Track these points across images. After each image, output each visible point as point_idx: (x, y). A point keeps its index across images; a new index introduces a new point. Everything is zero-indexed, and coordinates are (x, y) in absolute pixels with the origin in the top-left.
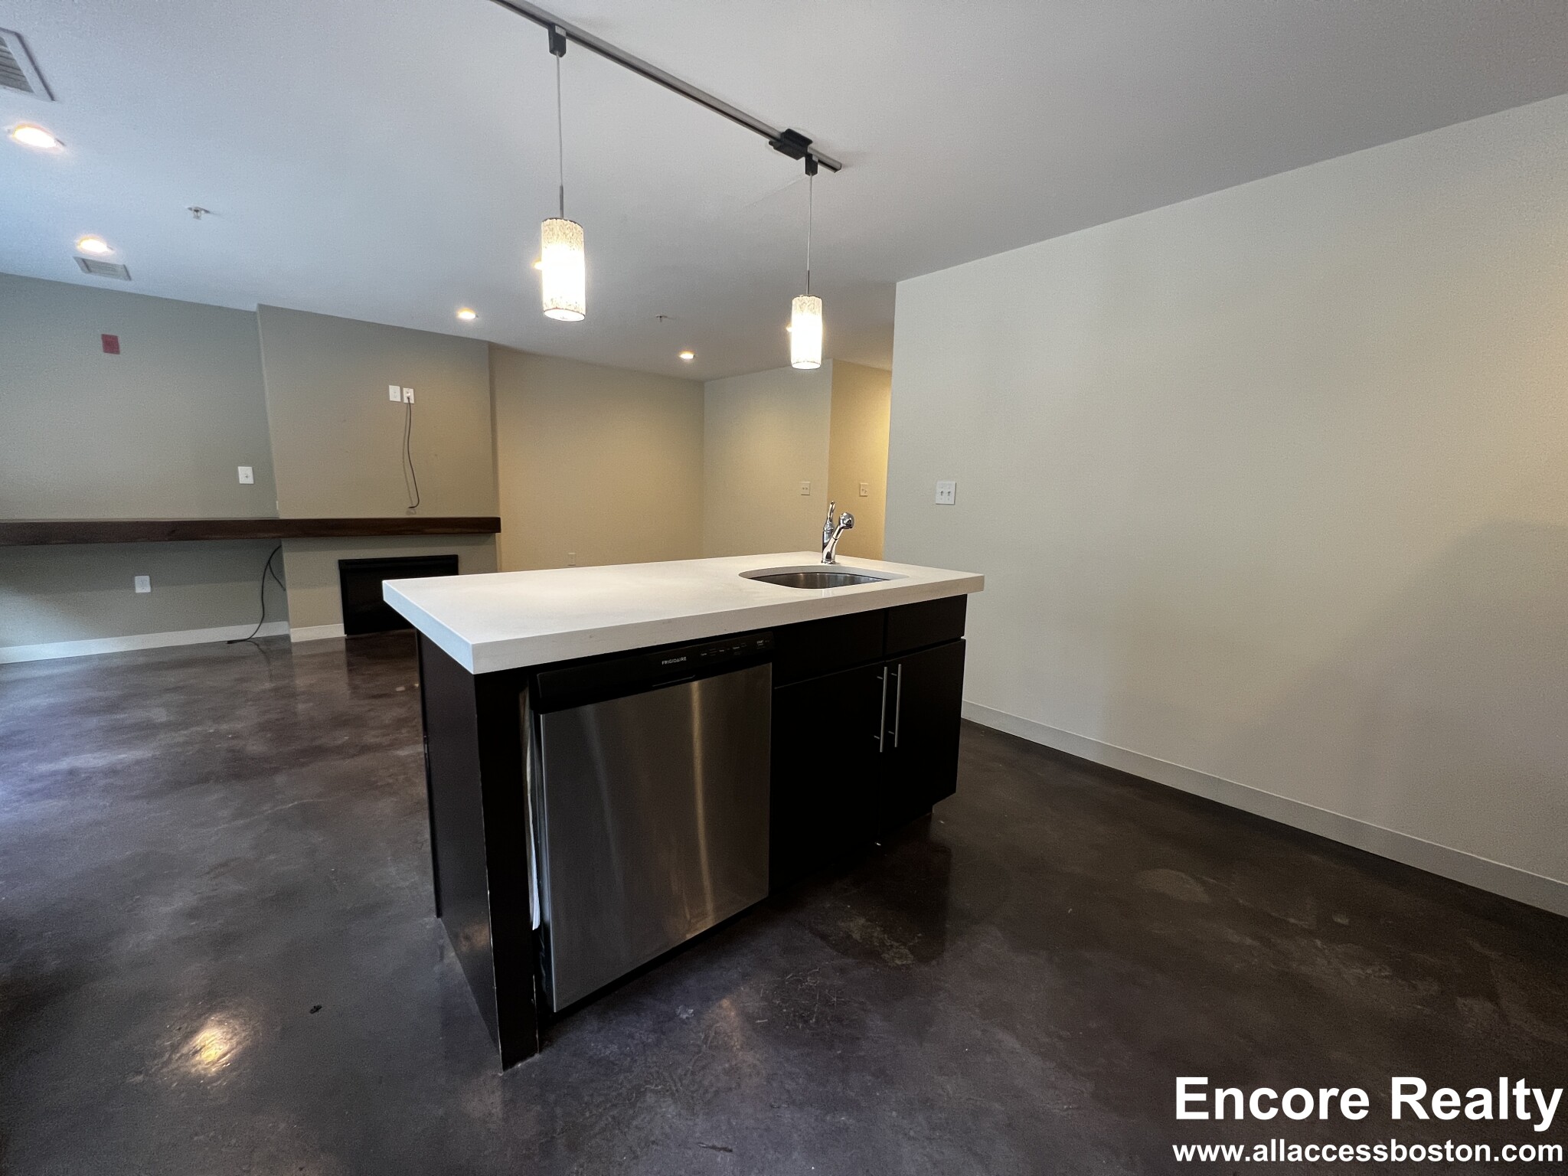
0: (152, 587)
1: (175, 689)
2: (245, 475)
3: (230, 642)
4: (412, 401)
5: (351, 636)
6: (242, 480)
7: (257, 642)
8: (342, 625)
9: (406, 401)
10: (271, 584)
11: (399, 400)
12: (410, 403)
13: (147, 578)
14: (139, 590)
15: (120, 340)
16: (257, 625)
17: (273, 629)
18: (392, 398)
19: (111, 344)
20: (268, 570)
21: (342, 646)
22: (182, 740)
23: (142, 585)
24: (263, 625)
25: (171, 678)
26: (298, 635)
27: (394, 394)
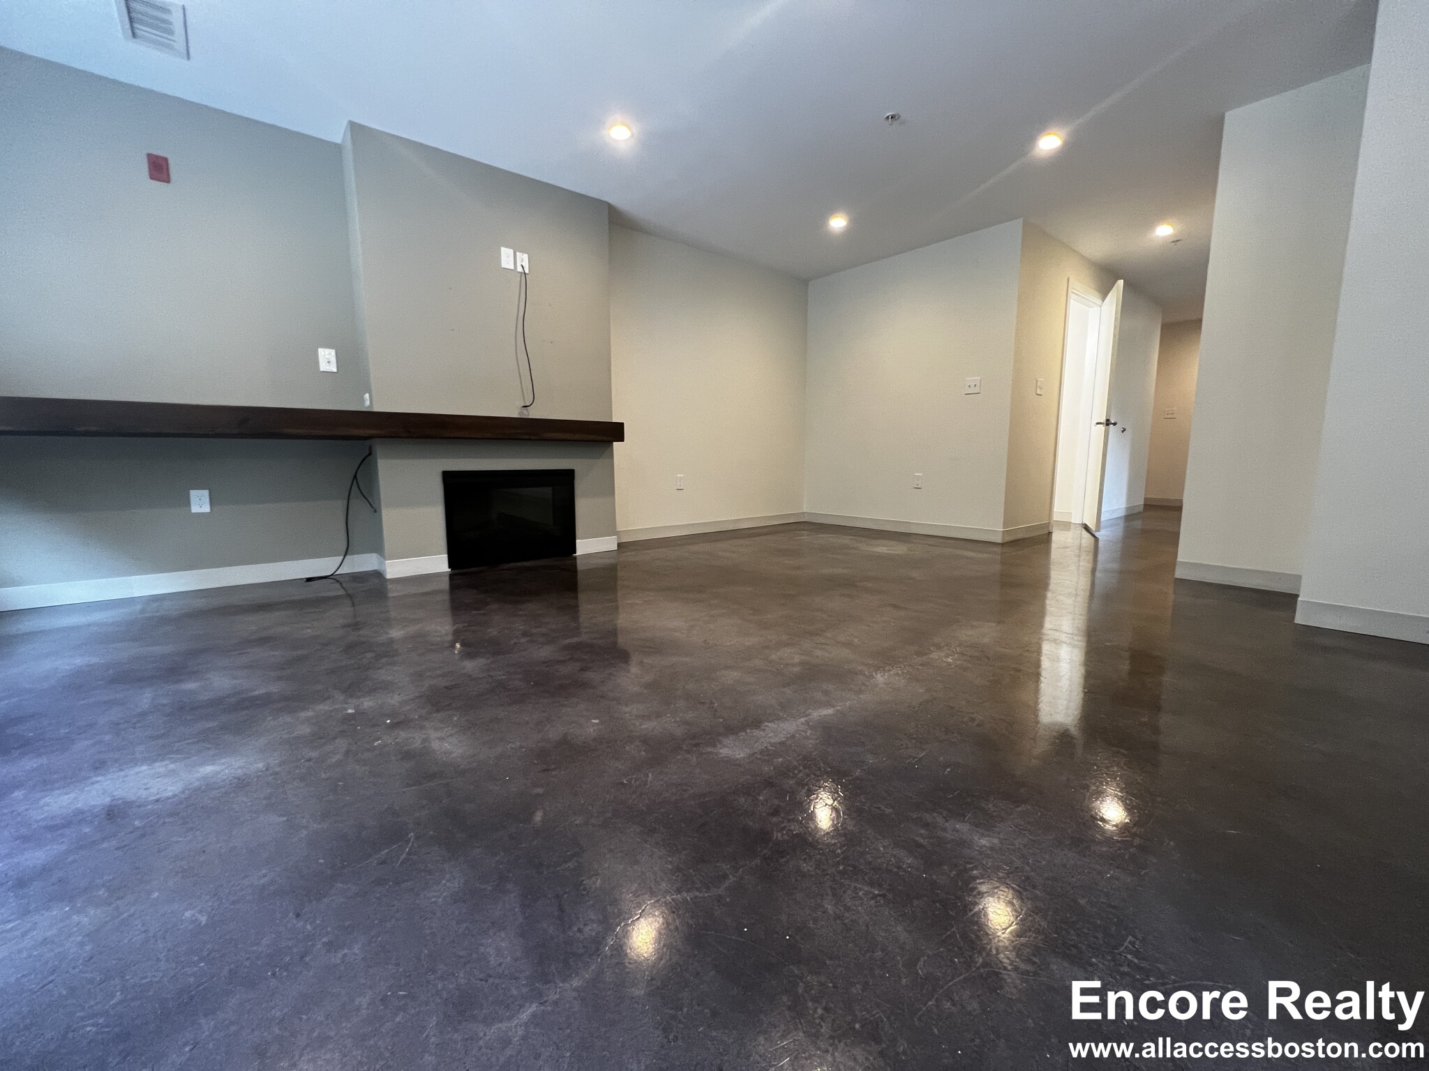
0: (211, 506)
1: (263, 641)
2: (327, 359)
3: (309, 580)
4: (527, 271)
5: (456, 571)
6: (323, 367)
7: (341, 580)
8: (445, 557)
9: (520, 269)
10: (358, 504)
11: (512, 268)
12: (525, 273)
13: (206, 493)
14: (195, 509)
15: (171, 162)
16: (342, 558)
17: (363, 563)
18: (504, 265)
19: (159, 168)
20: (355, 488)
21: (445, 584)
22: (305, 730)
23: (200, 502)
24: (348, 557)
25: (251, 624)
26: (395, 569)
27: (507, 258)
